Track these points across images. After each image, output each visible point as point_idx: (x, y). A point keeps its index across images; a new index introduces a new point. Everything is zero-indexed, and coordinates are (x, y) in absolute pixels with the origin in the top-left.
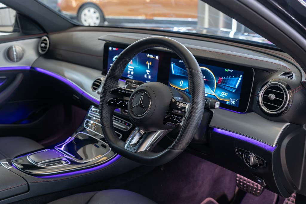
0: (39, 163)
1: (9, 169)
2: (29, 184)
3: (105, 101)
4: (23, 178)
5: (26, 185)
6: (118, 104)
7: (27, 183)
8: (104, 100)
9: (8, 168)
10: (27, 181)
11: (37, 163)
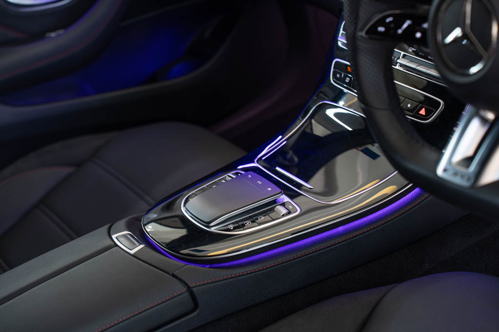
0: (212, 224)
1: (133, 256)
2: (194, 289)
3: (359, 27)
4: (174, 276)
5: (187, 295)
6: (400, 31)
7: (188, 287)
8: (356, 23)
9: (132, 252)
10: (186, 284)
11: (207, 224)
